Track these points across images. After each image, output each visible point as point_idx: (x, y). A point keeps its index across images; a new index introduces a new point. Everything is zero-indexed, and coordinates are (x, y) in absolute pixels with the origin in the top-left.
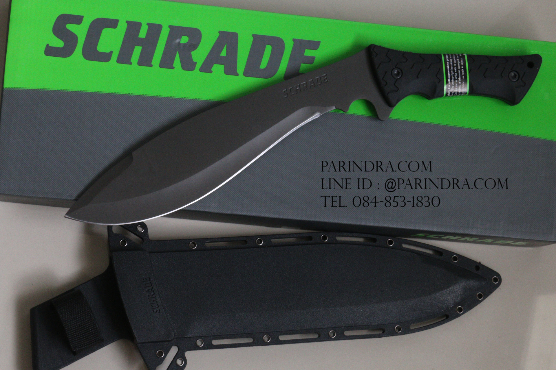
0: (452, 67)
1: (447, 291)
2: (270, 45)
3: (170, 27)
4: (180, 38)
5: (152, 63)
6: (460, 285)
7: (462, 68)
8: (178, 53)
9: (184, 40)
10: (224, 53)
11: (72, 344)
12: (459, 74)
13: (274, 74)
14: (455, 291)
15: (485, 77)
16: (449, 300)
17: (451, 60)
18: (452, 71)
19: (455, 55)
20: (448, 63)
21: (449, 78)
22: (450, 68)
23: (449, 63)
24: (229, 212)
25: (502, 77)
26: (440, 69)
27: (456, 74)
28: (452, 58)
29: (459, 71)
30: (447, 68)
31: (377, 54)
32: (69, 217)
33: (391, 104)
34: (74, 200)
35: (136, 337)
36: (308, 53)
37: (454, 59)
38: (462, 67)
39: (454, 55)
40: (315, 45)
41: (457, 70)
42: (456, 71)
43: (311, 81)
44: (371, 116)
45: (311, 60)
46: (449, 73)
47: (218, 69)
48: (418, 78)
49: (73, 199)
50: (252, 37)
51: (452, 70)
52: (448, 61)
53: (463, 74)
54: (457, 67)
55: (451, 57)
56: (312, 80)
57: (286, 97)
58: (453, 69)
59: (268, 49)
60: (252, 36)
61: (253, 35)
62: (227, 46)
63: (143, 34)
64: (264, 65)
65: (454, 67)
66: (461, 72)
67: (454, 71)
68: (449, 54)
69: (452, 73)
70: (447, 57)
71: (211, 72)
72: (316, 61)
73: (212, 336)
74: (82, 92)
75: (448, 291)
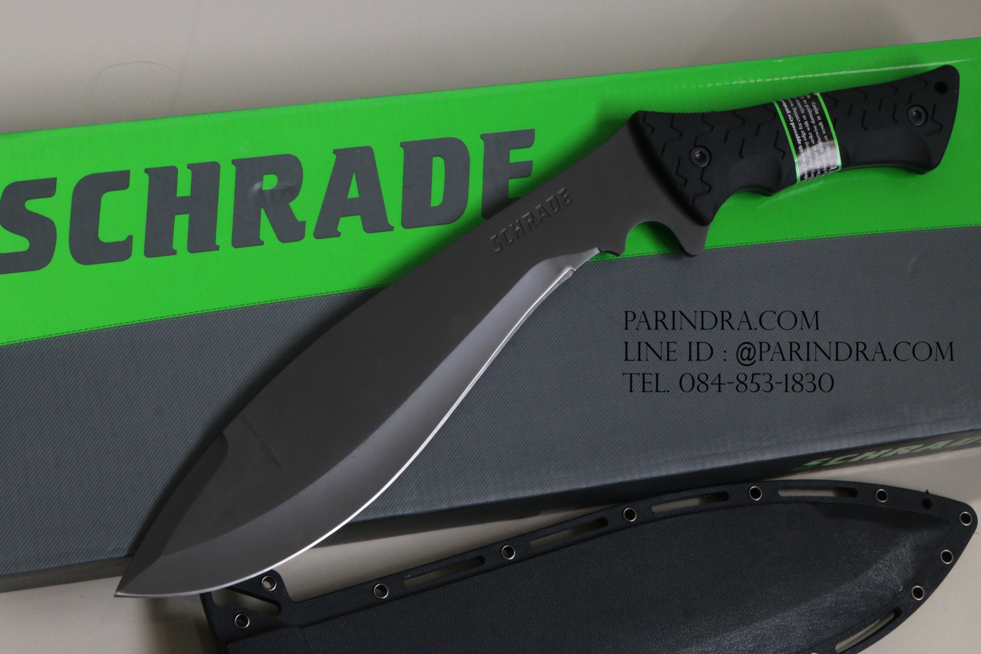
0: (800, 123)
1: (886, 563)
2: (439, 156)
3: (234, 162)
4: (261, 180)
5: (217, 243)
6: (905, 545)
7: (820, 121)
8: (262, 210)
9: (270, 182)
10: (353, 192)
12: (817, 133)
13: (463, 213)
14: (900, 558)
15: (865, 129)
16: (892, 578)
17: (795, 110)
18: (802, 130)
19: (799, 98)
20: (790, 116)
21: (800, 145)
22: (797, 126)
23: (793, 116)
24: (444, 506)
25: (896, 121)
26: (778, 132)
27: (810, 134)
28: (796, 105)
29: (815, 127)
30: (791, 126)
31: (653, 129)
32: (124, 594)
33: (702, 220)
34: (126, 557)
36: (517, 156)
37: (800, 107)
38: (819, 118)
39: (797, 99)
40: (525, 138)
41: (811, 125)
42: (809, 129)
43: (539, 209)
44: (667, 252)
45: (525, 168)
46: (797, 135)
47: (350, 225)
48: (742, 157)
49: (123, 555)
50: (402, 149)
51: (801, 128)
52: (789, 114)
53: (824, 132)
54: (809, 120)
55: (792, 105)
56: (540, 206)
57: (499, 251)
58: (804, 126)
59: (438, 165)
60: (401, 146)
61: (403, 145)
62: (356, 175)
63: (184, 188)
64: (437, 197)
65: (803, 121)
66: (819, 128)
67: (805, 129)
68: (786, 99)
69: (804, 134)
70: (785, 105)
71: (338, 234)
72: (536, 169)
74: (90, 332)
75: (887, 561)
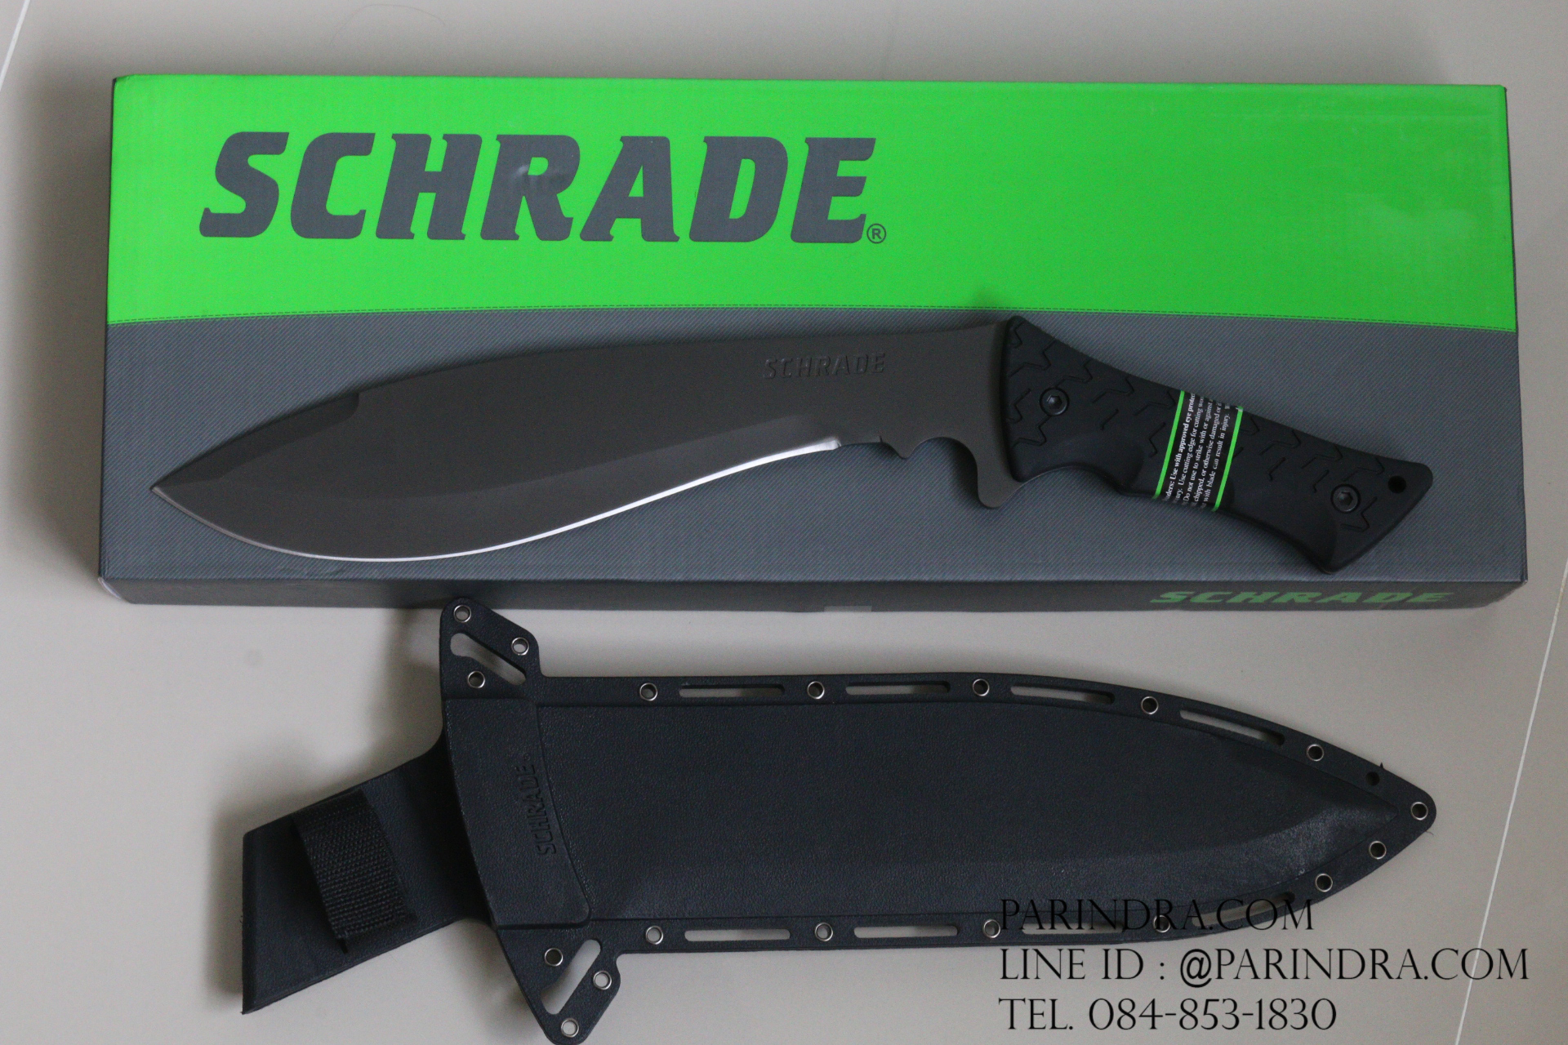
1: (1291, 834)
2: (750, 158)
3: (500, 138)
4: (529, 162)
5: (464, 231)
6: (1325, 820)
8: (524, 199)
10: (637, 190)
11: (334, 921)
14: (1312, 834)
16: (1295, 856)
35: (493, 910)
40: (862, 148)
50: (705, 144)
59: (747, 169)
60: (705, 141)
61: (708, 140)
62: (644, 172)
64: (738, 209)
71: (609, 238)
73: (686, 919)
75: (1294, 832)
